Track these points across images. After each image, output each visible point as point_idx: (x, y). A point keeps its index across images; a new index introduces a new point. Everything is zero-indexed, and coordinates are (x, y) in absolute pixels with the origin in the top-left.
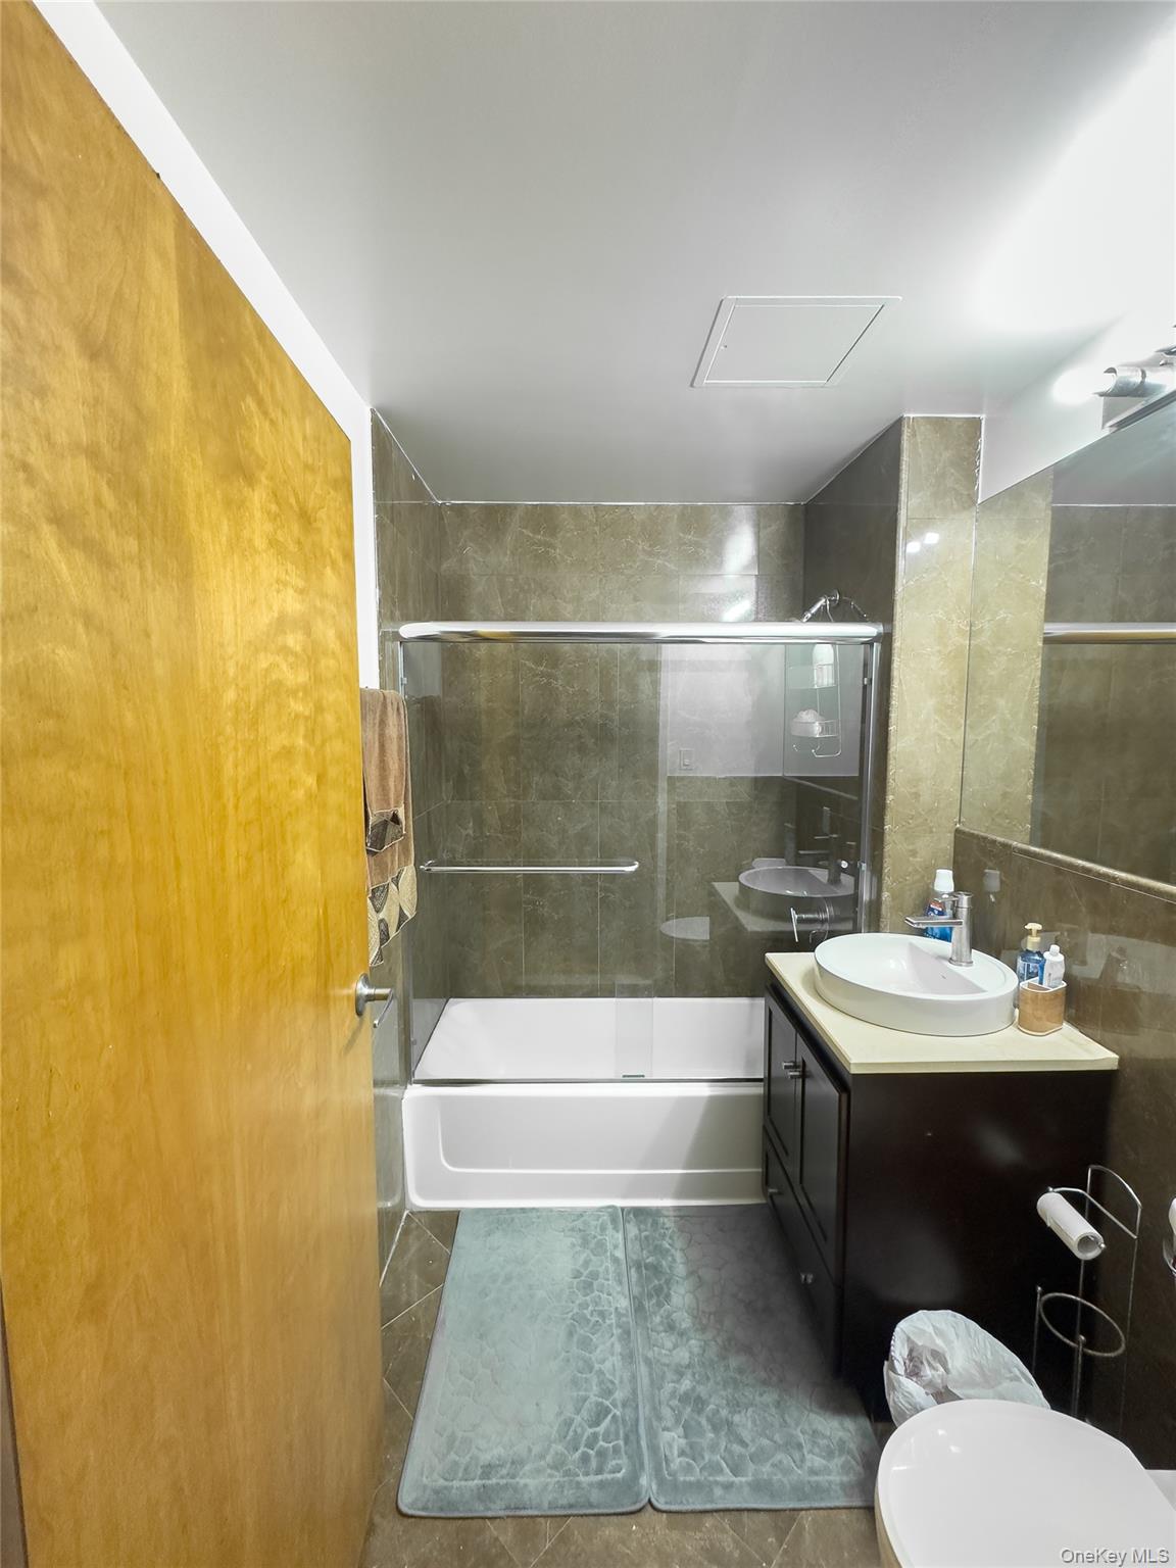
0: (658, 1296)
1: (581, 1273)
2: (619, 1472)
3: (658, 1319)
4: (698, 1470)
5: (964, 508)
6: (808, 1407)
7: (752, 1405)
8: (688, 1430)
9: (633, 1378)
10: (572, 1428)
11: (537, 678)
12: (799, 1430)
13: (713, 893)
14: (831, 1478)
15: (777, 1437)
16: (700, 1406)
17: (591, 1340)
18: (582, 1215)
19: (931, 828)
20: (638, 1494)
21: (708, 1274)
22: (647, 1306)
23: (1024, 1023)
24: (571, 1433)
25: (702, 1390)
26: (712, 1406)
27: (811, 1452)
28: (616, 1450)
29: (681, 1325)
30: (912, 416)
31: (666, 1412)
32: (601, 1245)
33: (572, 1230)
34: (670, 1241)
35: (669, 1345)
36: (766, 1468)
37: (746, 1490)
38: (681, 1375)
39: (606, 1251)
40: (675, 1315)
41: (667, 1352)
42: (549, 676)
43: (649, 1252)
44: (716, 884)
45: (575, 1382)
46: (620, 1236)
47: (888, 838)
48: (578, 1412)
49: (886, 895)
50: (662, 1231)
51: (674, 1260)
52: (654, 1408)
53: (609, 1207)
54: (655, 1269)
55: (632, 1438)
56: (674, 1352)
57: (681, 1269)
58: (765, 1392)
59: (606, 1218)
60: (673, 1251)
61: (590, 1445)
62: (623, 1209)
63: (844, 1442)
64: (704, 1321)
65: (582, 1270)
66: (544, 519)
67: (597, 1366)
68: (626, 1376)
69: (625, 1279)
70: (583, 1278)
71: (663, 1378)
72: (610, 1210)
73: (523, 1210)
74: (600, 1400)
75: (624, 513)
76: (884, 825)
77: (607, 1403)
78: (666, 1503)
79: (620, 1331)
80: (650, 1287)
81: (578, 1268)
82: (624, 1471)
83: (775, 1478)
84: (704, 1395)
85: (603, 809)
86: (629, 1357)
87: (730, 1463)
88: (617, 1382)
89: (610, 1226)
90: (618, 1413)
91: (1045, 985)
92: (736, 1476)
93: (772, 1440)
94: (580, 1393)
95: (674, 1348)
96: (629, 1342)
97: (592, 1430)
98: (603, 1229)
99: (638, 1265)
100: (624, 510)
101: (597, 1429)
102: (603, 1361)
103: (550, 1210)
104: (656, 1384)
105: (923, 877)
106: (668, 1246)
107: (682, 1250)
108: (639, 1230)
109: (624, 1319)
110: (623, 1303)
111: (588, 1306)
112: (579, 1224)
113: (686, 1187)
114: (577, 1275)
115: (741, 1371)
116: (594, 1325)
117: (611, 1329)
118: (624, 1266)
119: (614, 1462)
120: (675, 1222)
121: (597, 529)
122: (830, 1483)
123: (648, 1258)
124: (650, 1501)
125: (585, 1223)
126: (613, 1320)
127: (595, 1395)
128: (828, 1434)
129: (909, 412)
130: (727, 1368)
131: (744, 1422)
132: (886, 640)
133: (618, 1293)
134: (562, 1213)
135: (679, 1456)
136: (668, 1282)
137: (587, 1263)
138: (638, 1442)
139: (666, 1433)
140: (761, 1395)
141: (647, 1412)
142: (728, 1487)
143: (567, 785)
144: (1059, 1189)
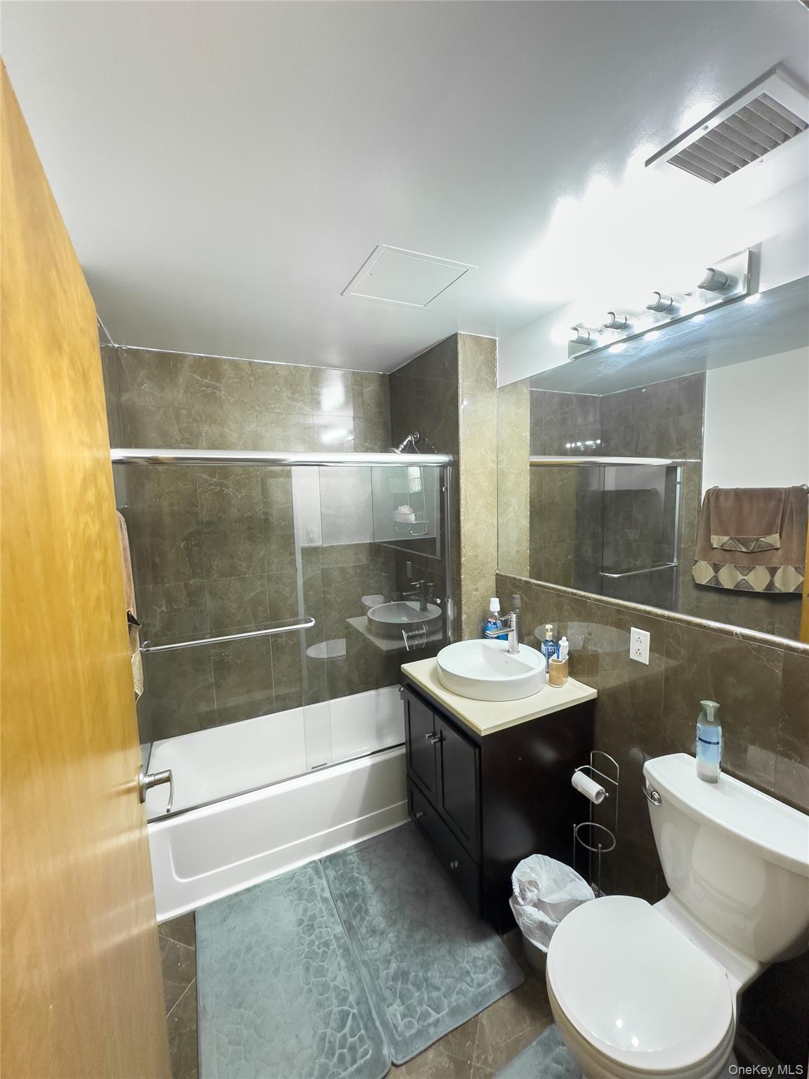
0: (361, 914)
1: (303, 920)
2: (367, 1054)
3: (364, 930)
4: (416, 1023)
5: (491, 390)
6: (466, 945)
7: (435, 960)
8: (403, 997)
9: (359, 980)
10: (327, 1040)
11: (212, 487)
12: (465, 962)
13: (348, 626)
14: (489, 984)
15: (455, 974)
16: (406, 978)
17: (323, 966)
18: (293, 877)
19: (484, 574)
20: (384, 1063)
21: (387, 884)
22: (355, 924)
23: (552, 682)
24: (327, 1045)
25: (404, 965)
26: (413, 974)
27: (475, 973)
28: (361, 1039)
29: (379, 927)
30: (463, 333)
31: (387, 993)
32: (312, 893)
33: (289, 890)
34: (358, 871)
35: (376, 945)
36: (454, 997)
37: (447, 1019)
38: (389, 962)
39: (317, 896)
40: (374, 921)
41: (376, 950)
42: (222, 485)
43: (346, 884)
44: (350, 621)
45: (320, 1004)
46: (324, 882)
47: (463, 583)
48: (327, 1025)
49: (464, 617)
50: (351, 866)
51: (364, 883)
52: (378, 994)
53: (311, 863)
54: (353, 895)
55: (370, 1024)
56: (381, 949)
57: (369, 887)
58: (440, 948)
59: (310, 871)
60: (361, 877)
61: (342, 1047)
62: (320, 860)
63: (490, 957)
64: (394, 917)
65: (303, 918)
66: (210, 368)
67: (332, 984)
68: (354, 981)
69: (335, 911)
70: (306, 923)
71: (377, 970)
72: (311, 865)
73: (248, 890)
74: (340, 1008)
75: (272, 369)
76: (460, 576)
77: (346, 1008)
78: (403, 1058)
79: (341, 951)
80: (353, 910)
81: (301, 917)
82: (370, 1051)
83: (460, 1001)
84: (406, 969)
85: (269, 579)
86: (352, 967)
87: (433, 1006)
88: (348, 988)
89: (315, 877)
90: (355, 1011)
91: (560, 659)
92: (438, 1013)
93: (453, 978)
94: (326, 1011)
95: (380, 945)
96: (350, 955)
97: (341, 1034)
98: (311, 881)
99: (341, 897)
100: (271, 367)
101: (344, 1032)
102: (335, 979)
103: (269, 882)
104: (374, 976)
105: (482, 603)
106: (357, 875)
107: (367, 874)
108: (336, 872)
109: (342, 940)
110: (339, 929)
111: (315, 942)
112: (293, 884)
113: (361, 829)
114: (301, 922)
115: (423, 941)
116: (323, 955)
117: (335, 952)
118: (332, 903)
119: (362, 1049)
120: (358, 856)
121: (252, 378)
122: (490, 986)
123: (347, 889)
124: (393, 1064)
125: (297, 882)
126: (334, 945)
127: (337, 1006)
128: (481, 956)
129: (461, 330)
130: (414, 943)
131: (435, 975)
132: (455, 465)
133: (333, 923)
134: (278, 881)
135: (402, 1020)
136: (364, 901)
137: (305, 910)
138: (374, 1024)
139: (390, 1008)
140: (438, 951)
141: (375, 1000)
142: (436, 1023)
143: (240, 565)
144: (579, 769)
